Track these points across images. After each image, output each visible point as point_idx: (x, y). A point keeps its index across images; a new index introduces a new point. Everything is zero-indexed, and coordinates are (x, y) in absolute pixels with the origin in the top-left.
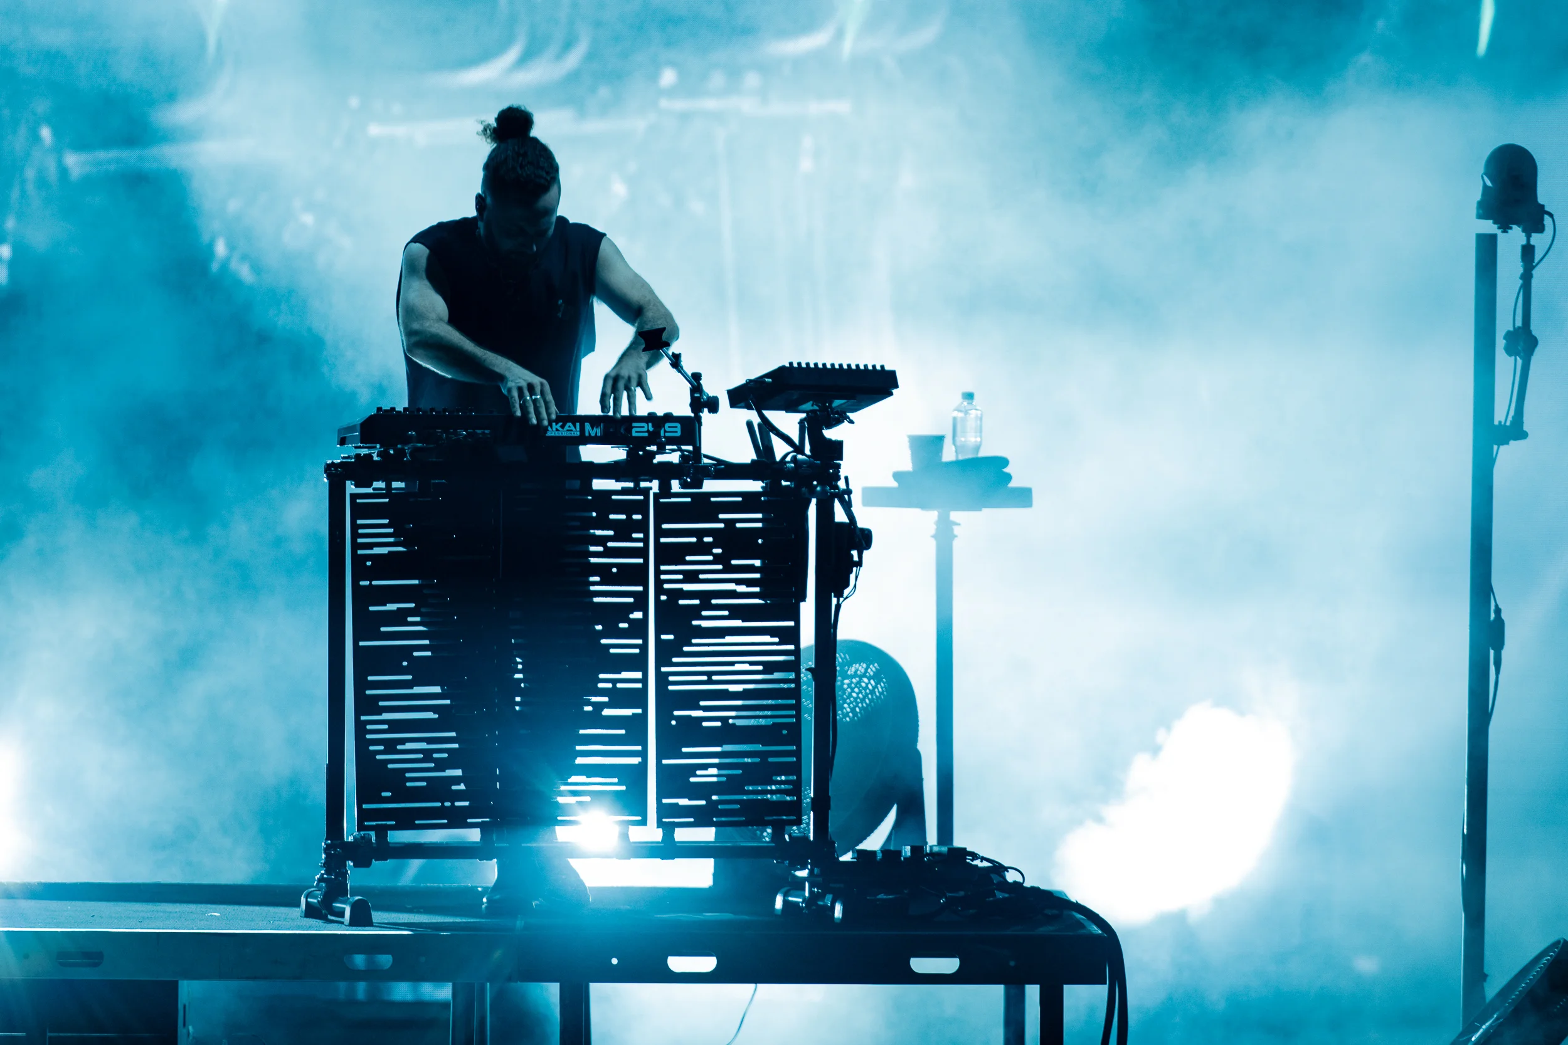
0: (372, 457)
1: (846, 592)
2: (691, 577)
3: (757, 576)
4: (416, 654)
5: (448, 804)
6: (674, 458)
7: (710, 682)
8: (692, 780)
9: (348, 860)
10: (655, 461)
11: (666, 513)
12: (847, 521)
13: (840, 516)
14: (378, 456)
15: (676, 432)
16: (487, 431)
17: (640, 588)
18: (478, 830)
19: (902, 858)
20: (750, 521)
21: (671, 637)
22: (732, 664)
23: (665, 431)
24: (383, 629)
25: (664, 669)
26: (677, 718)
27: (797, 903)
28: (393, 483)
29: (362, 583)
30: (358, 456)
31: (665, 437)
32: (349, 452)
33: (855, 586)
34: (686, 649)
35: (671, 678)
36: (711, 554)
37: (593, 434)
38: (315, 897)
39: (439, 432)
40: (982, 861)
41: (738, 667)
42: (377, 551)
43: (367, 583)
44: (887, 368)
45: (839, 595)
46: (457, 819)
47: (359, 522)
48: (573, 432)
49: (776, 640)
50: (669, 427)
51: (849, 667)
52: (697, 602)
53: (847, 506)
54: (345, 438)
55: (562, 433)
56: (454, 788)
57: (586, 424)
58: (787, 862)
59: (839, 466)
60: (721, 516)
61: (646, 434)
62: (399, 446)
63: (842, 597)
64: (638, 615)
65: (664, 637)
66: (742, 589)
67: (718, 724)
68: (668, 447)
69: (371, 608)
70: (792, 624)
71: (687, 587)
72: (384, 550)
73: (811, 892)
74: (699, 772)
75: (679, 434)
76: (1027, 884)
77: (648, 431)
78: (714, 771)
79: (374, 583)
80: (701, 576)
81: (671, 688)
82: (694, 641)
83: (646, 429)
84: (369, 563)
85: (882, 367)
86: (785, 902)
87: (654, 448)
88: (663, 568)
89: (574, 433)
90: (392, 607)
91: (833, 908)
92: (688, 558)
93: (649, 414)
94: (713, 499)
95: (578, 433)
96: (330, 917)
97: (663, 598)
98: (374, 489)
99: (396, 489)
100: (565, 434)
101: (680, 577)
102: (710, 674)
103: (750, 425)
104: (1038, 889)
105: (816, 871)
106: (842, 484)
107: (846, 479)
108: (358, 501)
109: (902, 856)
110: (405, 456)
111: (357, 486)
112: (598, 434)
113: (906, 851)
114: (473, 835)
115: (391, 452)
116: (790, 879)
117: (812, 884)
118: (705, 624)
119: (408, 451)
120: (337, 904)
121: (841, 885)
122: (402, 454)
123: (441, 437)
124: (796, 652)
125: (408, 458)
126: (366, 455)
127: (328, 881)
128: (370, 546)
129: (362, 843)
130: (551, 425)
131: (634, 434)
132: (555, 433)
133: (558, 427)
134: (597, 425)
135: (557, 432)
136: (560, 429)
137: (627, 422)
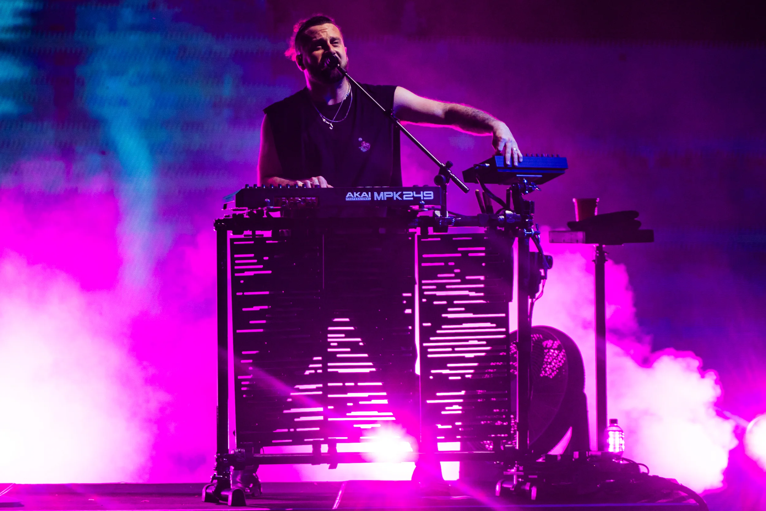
0: (244, 216)
1: (537, 295)
2: (441, 287)
3: (482, 286)
5: (292, 430)
7: (454, 352)
8: (443, 413)
9: (231, 465)
10: (418, 216)
11: (425, 248)
13: (533, 248)
14: (247, 215)
15: (431, 197)
16: (313, 198)
17: (410, 295)
18: (311, 446)
19: (573, 460)
20: (478, 252)
21: (429, 324)
22: (467, 340)
23: (424, 197)
24: (251, 322)
25: (425, 344)
26: (433, 375)
27: (509, 488)
28: (256, 231)
29: (238, 294)
30: (234, 215)
31: (424, 200)
32: (230, 212)
33: (542, 292)
34: (438, 332)
35: (429, 350)
36: (452, 272)
37: (379, 199)
38: (211, 489)
39: (284, 199)
40: (622, 461)
41: (471, 342)
42: (247, 274)
43: (241, 294)
44: (561, 156)
45: (533, 297)
46: (299, 440)
47: (236, 256)
48: (366, 198)
49: (494, 325)
50: (426, 194)
51: (542, 343)
52: (445, 302)
53: (537, 242)
54: (226, 204)
55: (360, 199)
56: (296, 420)
57: (375, 193)
58: (503, 463)
59: (531, 217)
60: (459, 249)
61: (412, 199)
62: (259, 208)
63: (534, 298)
64: (408, 311)
65: (425, 324)
66: (473, 294)
67: (459, 378)
69: (244, 309)
70: (504, 315)
71: (438, 293)
72: (252, 273)
73: (518, 481)
74: (447, 408)
75: (432, 198)
76: (651, 474)
77: (413, 197)
78: (457, 407)
79: (246, 294)
81: (429, 356)
82: (443, 327)
83: (412, 195)
84: (242, 282)
85: (558, 156)
86: (502, 488)
87: (416, 207)
88: (423, 282)
89: (367, 199)
90: (256, 308)
91: (530, 491)
92: (439, 275)
93: (414, 186)
94: (454, 239)
95: (370, 199)
96: (221, 501)
97: (424, 300)
98: (245, 236)
99: (257, 235)
100: (362, 199)
101: (434, 287)
102: (453, 347)
103: (477, 194)
104: (657, 477)
105: (521, 468)
106: (533, 229)
107: (536, 225)
108: (235, 243)
109: (574, 458)
110: (263, 215)
111: (233, 234)
112: (383, 199)
113: (576, 455)
114: (308, 449)
115: (255, 212)
116: (504, 474)
117: (518, 477)
118: (450, 316)
119: (265, 212)
120: (224, 493)
121: (536, 477)
122: (261, 213)
123: (285, 202)
124: (506, 333)
125: (265, 216)
126: (239, 215)
127: (219, 479)
128: (243, 271)
129: (239, 455)
130: (353, 195)
131: (405, 198)
132: (355, 199)
133: (357, 195)
134: (382, 193)
135: (357, 198)
136: (359, 196)
137: (400, 191)
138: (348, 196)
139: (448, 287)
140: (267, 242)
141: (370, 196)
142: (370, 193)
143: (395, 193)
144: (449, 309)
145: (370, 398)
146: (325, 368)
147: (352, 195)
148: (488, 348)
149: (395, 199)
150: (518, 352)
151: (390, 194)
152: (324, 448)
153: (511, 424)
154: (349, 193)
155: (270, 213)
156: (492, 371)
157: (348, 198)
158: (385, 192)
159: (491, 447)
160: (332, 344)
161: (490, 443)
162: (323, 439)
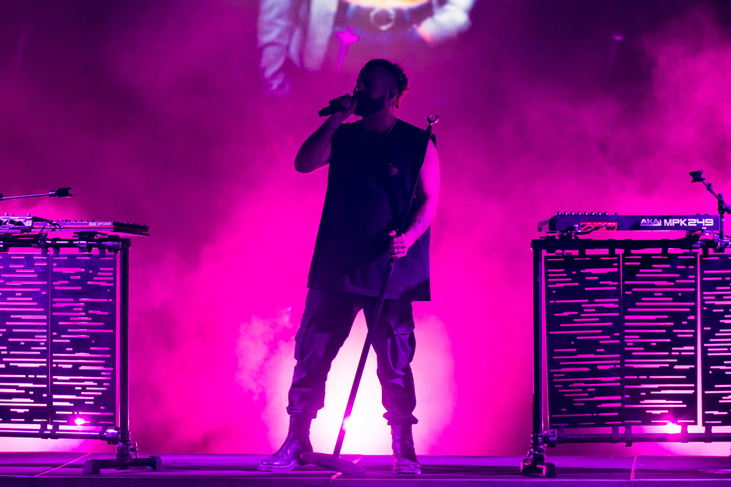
0: (555, 237)
2: (720, 298)
4: (578, 338)
5: (595, 414)
7: (729, 351)
8: (720, 401)
9: (544, 443)
10: (700, 239)
11: (706, 265)
14: (558, 237)
16: (614, 224)
17: (693, 304)
21: (709, 328)
23: (705, 223)
24: (561, 325)
25: (705, 345)
26: (713, 370)
28: (566, 250)
29: (551, 302)
30: (548, 237)
31: (705, 226)
32: (544, 234)
34: (717, 334)
35: (709, 350)
36: (729, 286)
37: (668, 225)
38: (528, 462)
39: (589, 224)
42: (558, 285)
43: (553, 302)
46: (601, 422)
47: (549, 270)
48: (657, 224)
52: (722, 310)
54: (541, 228)
55: (652, 225)
56: (598, 406)
62: (569, 232)
64: (692, 317)
65: (705, 328)
69: (556, 315)
71: (717, 303)
72: (562, 285)
74: (724, 398)
75: (712, 224)
79: (557, 302)
81: (709, 354)
82: (721, 330)
83: (695, 222)
84: (554, 292)
87: (699, 232)
88: (705, 293)
90: (566, 314)
92: (718, 288)
93: (697, 214)
94: (729, 258)
95: (661, 225)
96: (535, 472)
97: (705, 308)
98: (557, 254)
99: (566, 254)
100: (654, 225)
101: (714, 298)
102: (729, 347)
108: (548, 260)
110: (572, 237)
111: (548, 252)
114: (608, 430)
115: (565, 234)
118: (726, 322)
119: (573, 234)
120: (538, 466)
122: (570, 235)
123: (590, 227)
125: (573, 238)
126: (552, 236)
127: (535, 455)
128: (555, 283)
129: (551, 435)
130: (647, 221)
131: (689, 225)
132: (649, 225)
133: (650, 221)
134: (670, 220)
135: (650, 224)
136: (651, 222)
137: (686, 219)
138: (642, 222)
139: (725, 297)
140: (575, 259)
141: (661, 222)
142: (660, 220)
143: (681, 220)
144: (726, 316)
145: (660, 389)
146: (622, 363)
149: (681, 225)
152: (622, 430)
154: (644, 220)
155: (578, 235)
158: (673, 220)
160: (628, 344)
162: (621, 422)
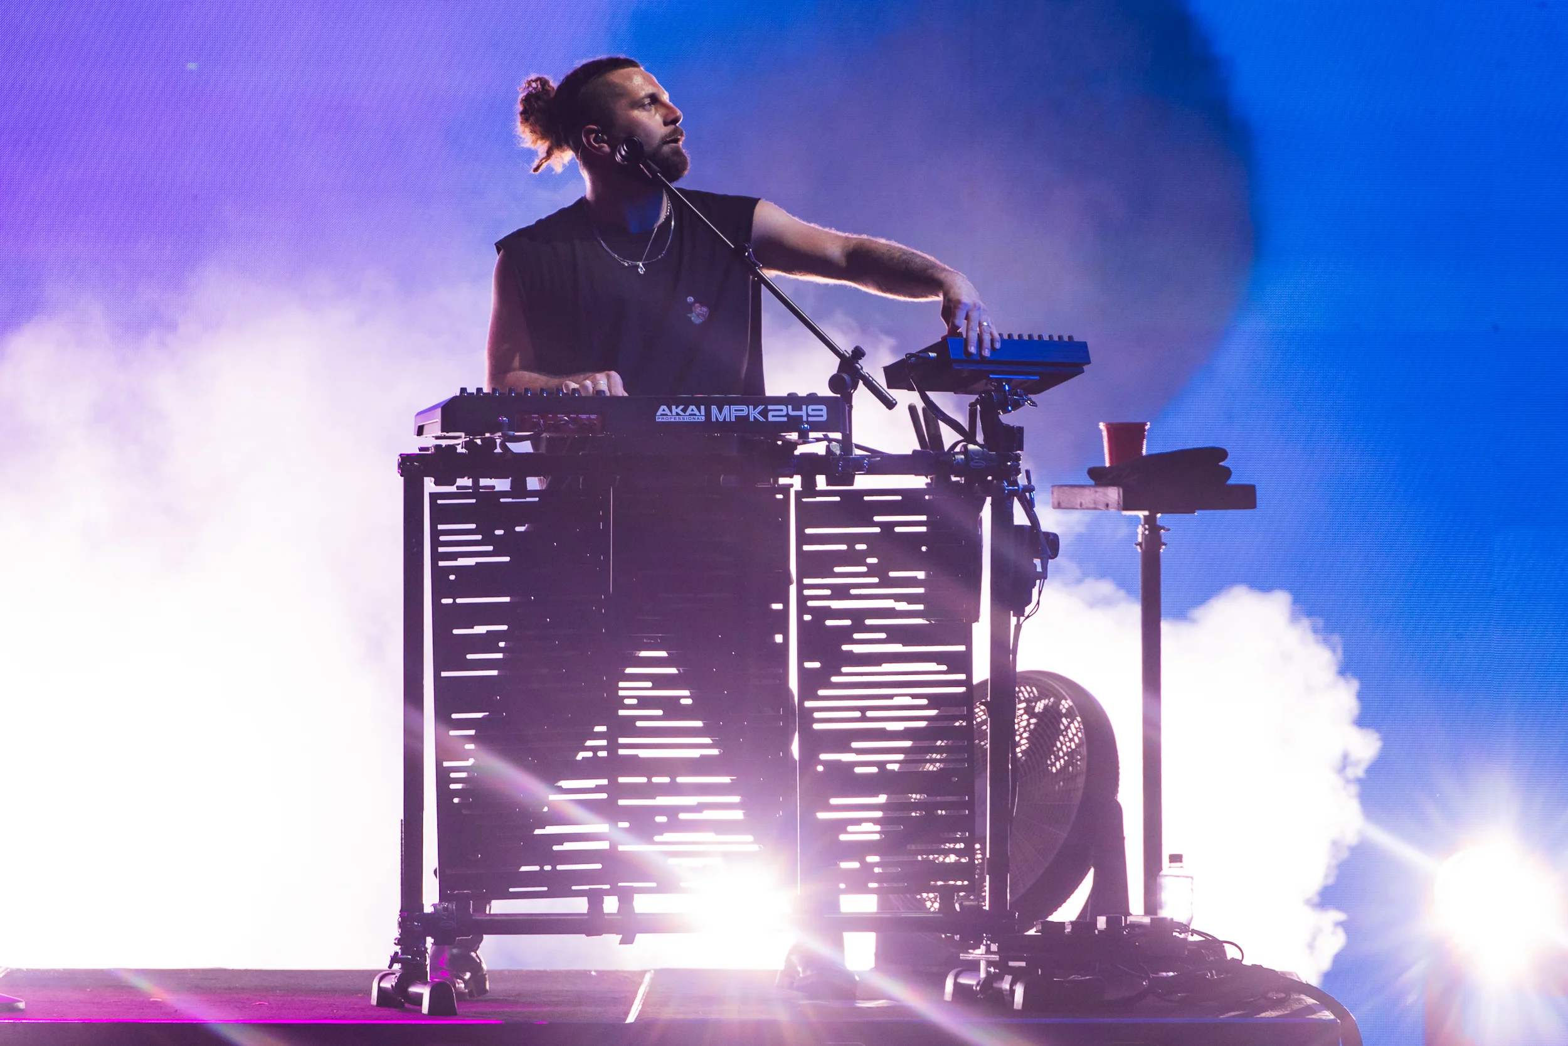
0: (456, 449)
1: (1028, 609)
2: (841, 592)
3: (921, 590)
5: (548, 868)
6: (820, 449)
7: (864, 719)
8: (843, 837)
9: (428, 936)
10: (797, 453)
11: (810, 514)
12: (1029, 524)
13: (1020, 517)
14: (463, 448)
15: (822, 416)
16: (593, 417)
17: (779, 606)
18: (585, 900)
19: (1096, 932)
20: (913, 524)
21: (817, 665)
22: (891, 697)
23: (808, 415)
24: (469, 656)
25: (809, 704)
26: (825, 763)
27: (971, 986)
28: (481, 479)
29: (445, 601)
30: (438, 447)
31: (808, 422)
32: (429, 441)
33: (1038, 603)
34: (834, 679)
35: (817, 715)
36: (863, 563)
37: (721, 419)
38: (389, 981)
39: (535, 418)
40: (1192, 935)
41: (897, 701)
42: (462, 562)
43: (450, 601)
44: (1076, 339)
45: (1020, 613)
46: (559, 886)
47: (440, 527)
48: (696, 417)
49: (944, 668)
50: (813, 410)
51: (1036, 704)
52: (848, 622)
53: (1029, 507)
54: (423, 426)
55: (683, 419)
56: (556, 848)
57: (712, 407)
58: (958, 936)
59: (1018, 458)
60: (877, 519)
61: (785, 419)
62: (487, 435)
63: (1023, 615)
64: (776, 638)
65: (808, 665)
66: (902, 606)
67: (874, 770)
68: (812, 435)
69: (455, 632)
70: (962, 648)
71: (835, 604)
72: (471, 561)
73: (988, 973)
74: (850, 828)
75: (824, 418)
76: (1247, 962)
77: (787, 415)
78: (870, 827)
79: (459, 601)
80: (853, 592)
81: (816, 726)
82: (844, 670)
83: (784, 413)
84: (452, 577)
85: (1070, 338)
86: (956, 985)
87: (794, 436)
88: (806, 581)
89: (698, 418)
90: (480, 630)
91: (1012, 992)
92: (837, 570)
93: (789, 394)
94: (866, 498)
95: (703, 418)
96: (407, 1006)
97: (807, 618)
98: (458, 488)
99: (483, 487)
100: (687, 419)
101: (828, 592)
102: (863, 710)
103: (912, 409)
104: (1260, 968)
105: (994, 947)
106: (1022, 480)
107: (1028, 472)
108: (439, 502)
109: (1097, 929)
110: (495, 448)
111: (436, 483)
112: (728, 419)
113: (1101, 922)
114: (579, 905)
115: (479, 442)
116: (961, 958)
117: (990, 963)
118: (857, 649)
120: (414, 989)
121: (1023, 964)
122: (490, 443)
123: (538, 424)
124: (967, 683)
125: (498, 450)
126: (448, 446)
127: (404, 961)
128: (454, 556)
129: (443, 915)
130: (671, 411)
131: (771, 419)
132: (675, 419)
133: (679, 410)
134: (726, 408)
135: (677, 417)
136: (681, 413)
137: (762, 405)
138: (660, 412)
140: (503, 500)
141: (703, 413)
142: (702, 408)
143: (751, 407)
145: (699, 808)
146: (613, 747)
147: (667, 411)
148: (933, 712)
150: (989, 719)
151: (743, 410)
152: (611, 905)
153: (976, 862)
154: (663, 407)
155: (507, 444)
156: (938, 757)
157: (661, 417)
158: (732, 407)
159: (937, 905)
160: (627, 701)
161: (935, 898)
162: (607, 887)
